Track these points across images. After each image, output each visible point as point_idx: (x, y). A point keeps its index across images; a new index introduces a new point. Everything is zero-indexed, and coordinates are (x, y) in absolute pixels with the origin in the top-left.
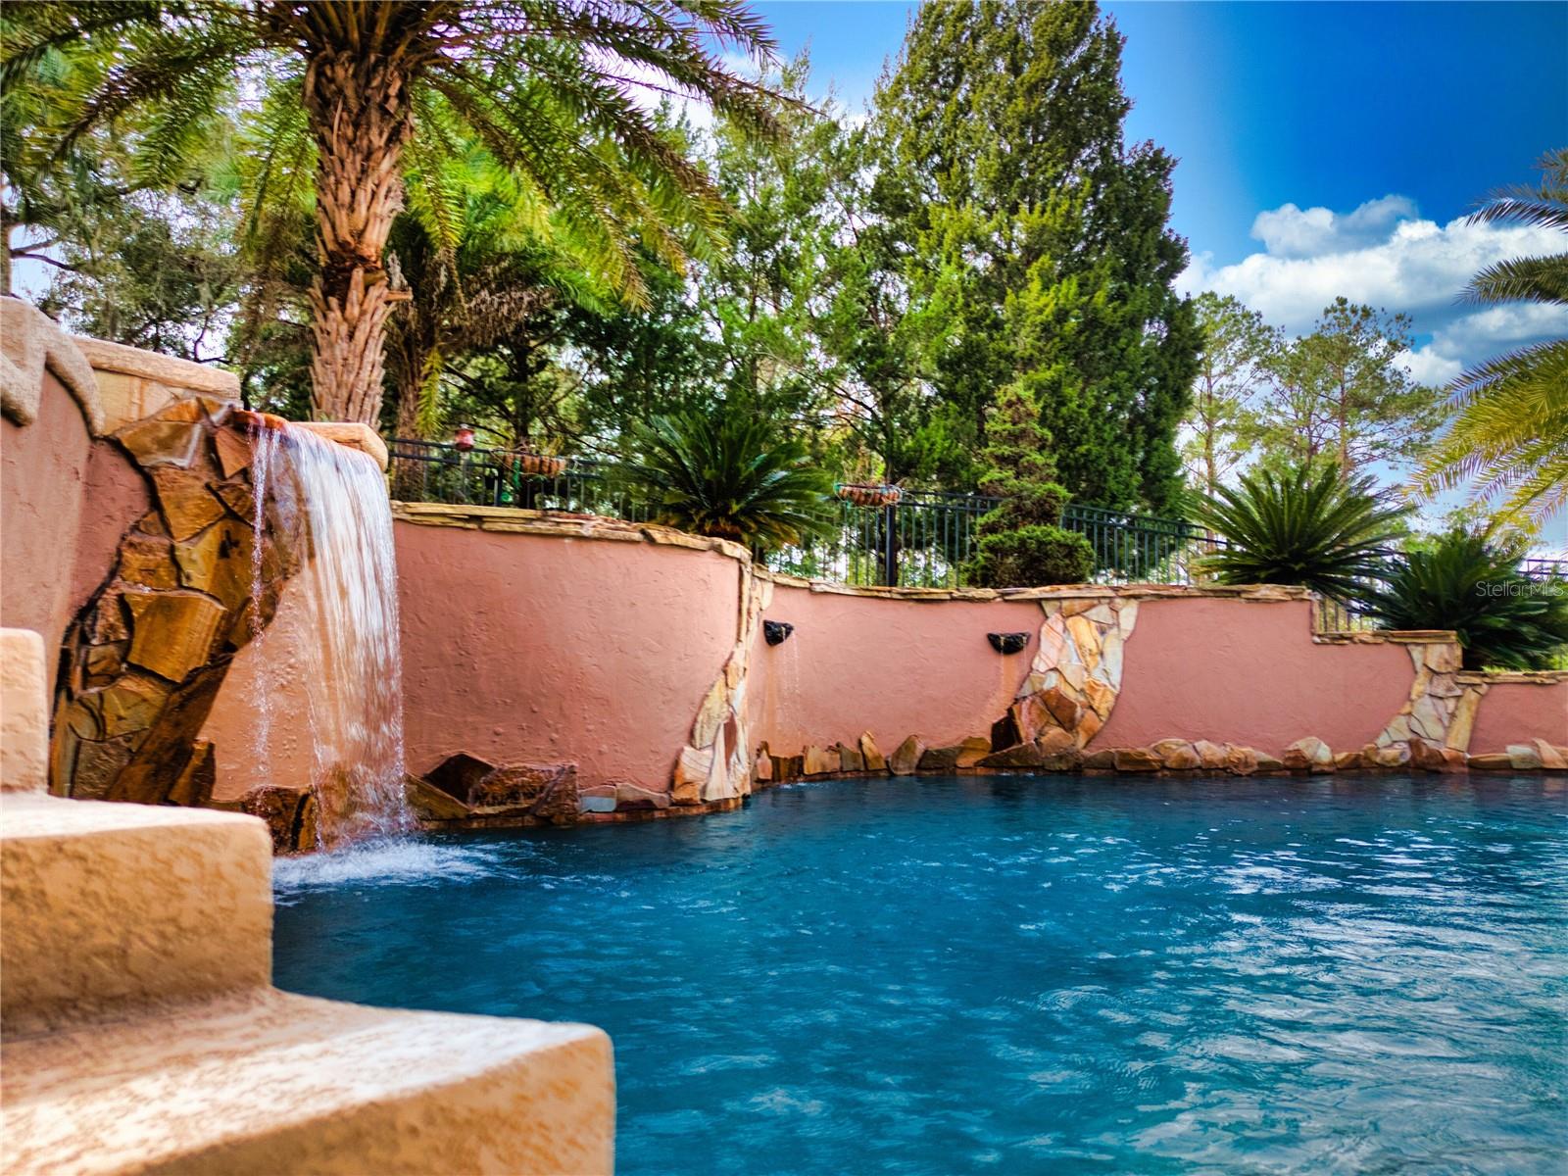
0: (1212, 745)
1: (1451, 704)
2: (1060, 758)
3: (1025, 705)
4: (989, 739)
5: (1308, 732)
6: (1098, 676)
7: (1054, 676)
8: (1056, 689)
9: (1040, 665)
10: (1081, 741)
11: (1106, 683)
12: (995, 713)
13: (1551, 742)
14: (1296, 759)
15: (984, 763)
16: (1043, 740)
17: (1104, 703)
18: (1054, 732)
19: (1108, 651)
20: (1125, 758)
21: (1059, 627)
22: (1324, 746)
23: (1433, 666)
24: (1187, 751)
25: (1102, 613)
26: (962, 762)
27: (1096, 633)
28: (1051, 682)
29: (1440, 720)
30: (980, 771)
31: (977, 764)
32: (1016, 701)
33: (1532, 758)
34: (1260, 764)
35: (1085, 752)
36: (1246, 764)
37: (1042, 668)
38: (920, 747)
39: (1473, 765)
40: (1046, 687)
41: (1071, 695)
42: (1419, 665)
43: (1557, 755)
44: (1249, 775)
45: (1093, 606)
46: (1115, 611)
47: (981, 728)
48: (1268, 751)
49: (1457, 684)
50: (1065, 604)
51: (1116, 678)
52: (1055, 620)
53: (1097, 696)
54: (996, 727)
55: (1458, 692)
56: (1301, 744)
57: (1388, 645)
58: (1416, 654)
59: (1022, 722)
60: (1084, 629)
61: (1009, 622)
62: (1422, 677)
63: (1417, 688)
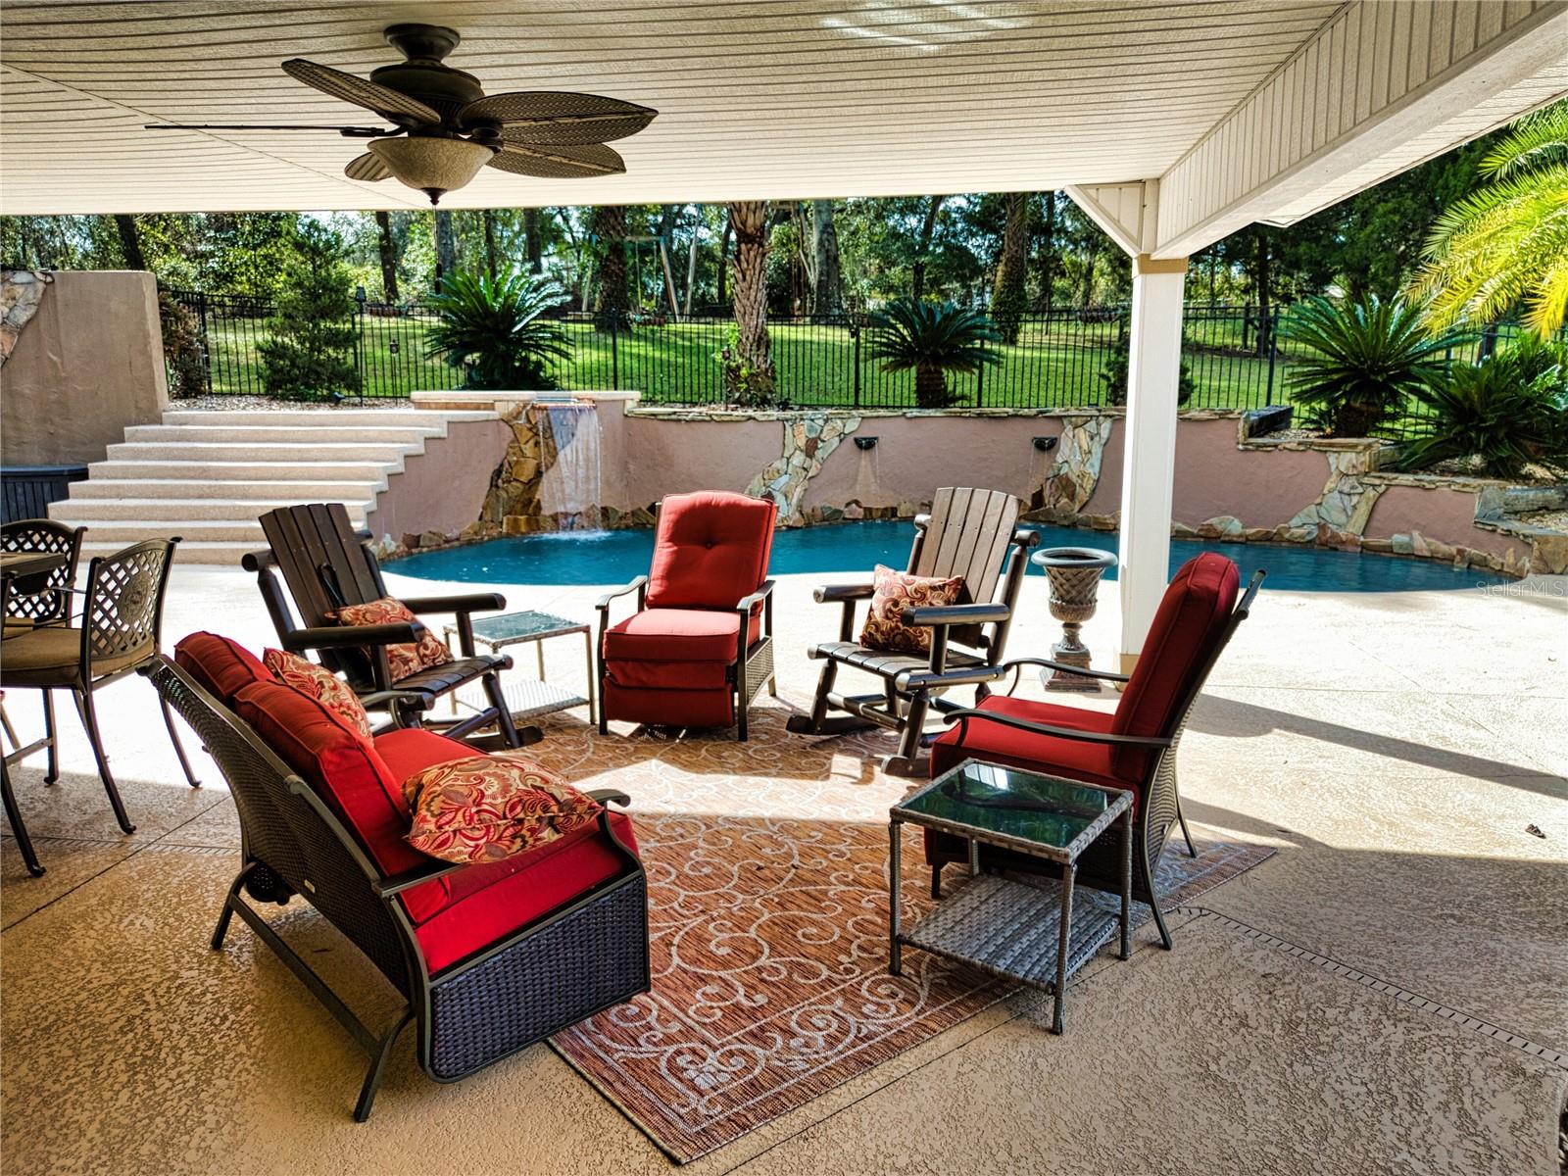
1: (1355, 499)
2: (1066, 517)
3: (1048, 484)
4: (1029, 503)
5: (1225, 513)
6: (1088, 468)
7: (1066, 465)
8: (1066, 474)
9: (1059, 459)
10: (1077, 508)
11: (1090, 470)
12: (1034, 487)
13: (1423, 534)
14: (1208, 530)
15: (1025, 517)
16: (1057, 506)
17: (1089, 485)
18: (1064, 500)
19: (1094, 451)
21: (1071, 435)
22: (1237, 522)
23: (1342, 469)
25: (1091, 426)
27: (1088, 439)
28: (1065, 470)
29: (1344, 510)
32: (1046, 481)
33: (1410, 545)
34: (1177, 531)
35: (1080, 516)
37: (1060, 461)
39: (1364, 546)
40: (1061, 473)
41: (1074, 479)
42: (1333, 468)
43: (1423, 544)
45: (1087, 421)
46: (1099, 426)
48: (1184, 523)
49: (1361, 484)
50: (1074, 419)
51: (1096, 470)
52: (1069, 431)
53: (1086, 480)
54: (1034, 496)
55: (1360, 490)
56: (1214, 521)
57: (1309, 452)
58: (1332, 458)
59: (1046, 493)
60: (1082, 436)
61: (1045, 430)
62: (1334, 478)
63: (1330, 485)
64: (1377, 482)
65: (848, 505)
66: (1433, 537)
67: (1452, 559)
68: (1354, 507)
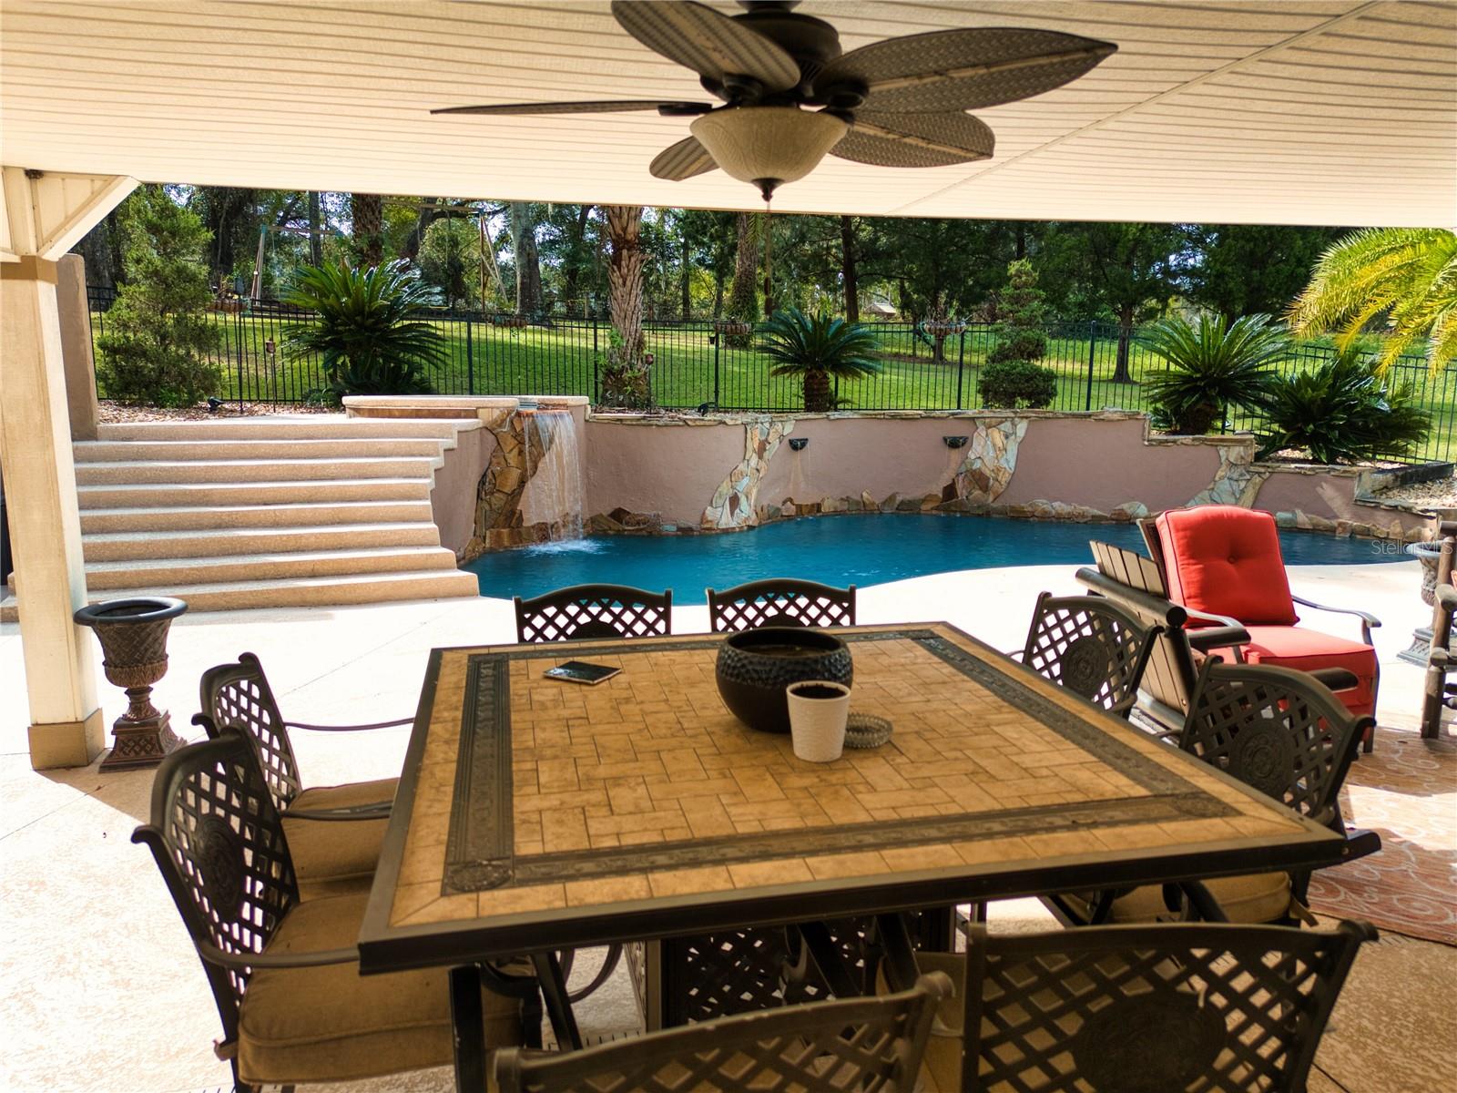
0: (1063, 505)
1: (1243, 484)
2: (979, 507)
3: (961, 478)
4: (941, 496)
5: (1133, 499)
6: (1003, 463)
7: (979, 461)
8: (979, 469)
9: (972, 455)
10: (991, 499)
11: (1005, 465)
12: (945, 481)
13: (1305, 512)
14: (1119, 514)
15: (937, 508)
16: (970, 497)
17: (1004, 478)
18: (977, 493)
19: (1009, 448)
20: (1013, 509)
21: (984, 434)
22: (1143, 506)
23: (1232, 460)
24: (1047, 507)
25: (1007, 426)
26: (925, 507)
27: (1003, 438)
28: (978, 465)
29: (1234, 494)
30: (934, 512)
31: (932, 509)
32: (957, 475)
33: (1291, 520)
34: (1093, 516)
35: (994, 505)
36: (1083, 516)
37: (973, 457)
38: (899, 499)
40: (974, 467)
41: (988, 473)
42: (1223, 459)
43: (1306, 520)
44: (1085, 523)
45: (1002, 422)
46: (1014, 425)
47: (938, 490)
48: (1098, 509)
49: (1248, 472)
50: (987, 420)
51: (1012, 464)
52: (982, 430)
53: (1001, 474)
54: (945, 488)
55: (1248, 477)
56: (1125, 506)
57: (1203, 446)
58: (1222, 452)
59: (959, 486)
60: (997, 436)
61: (957, 430)
62: (1224, 467)
63: (1220, 473)
64: (1262, 470)
65: (784, 503)
66: (1313, 513)
67: (1333, 530)
68: (1242, 491)
